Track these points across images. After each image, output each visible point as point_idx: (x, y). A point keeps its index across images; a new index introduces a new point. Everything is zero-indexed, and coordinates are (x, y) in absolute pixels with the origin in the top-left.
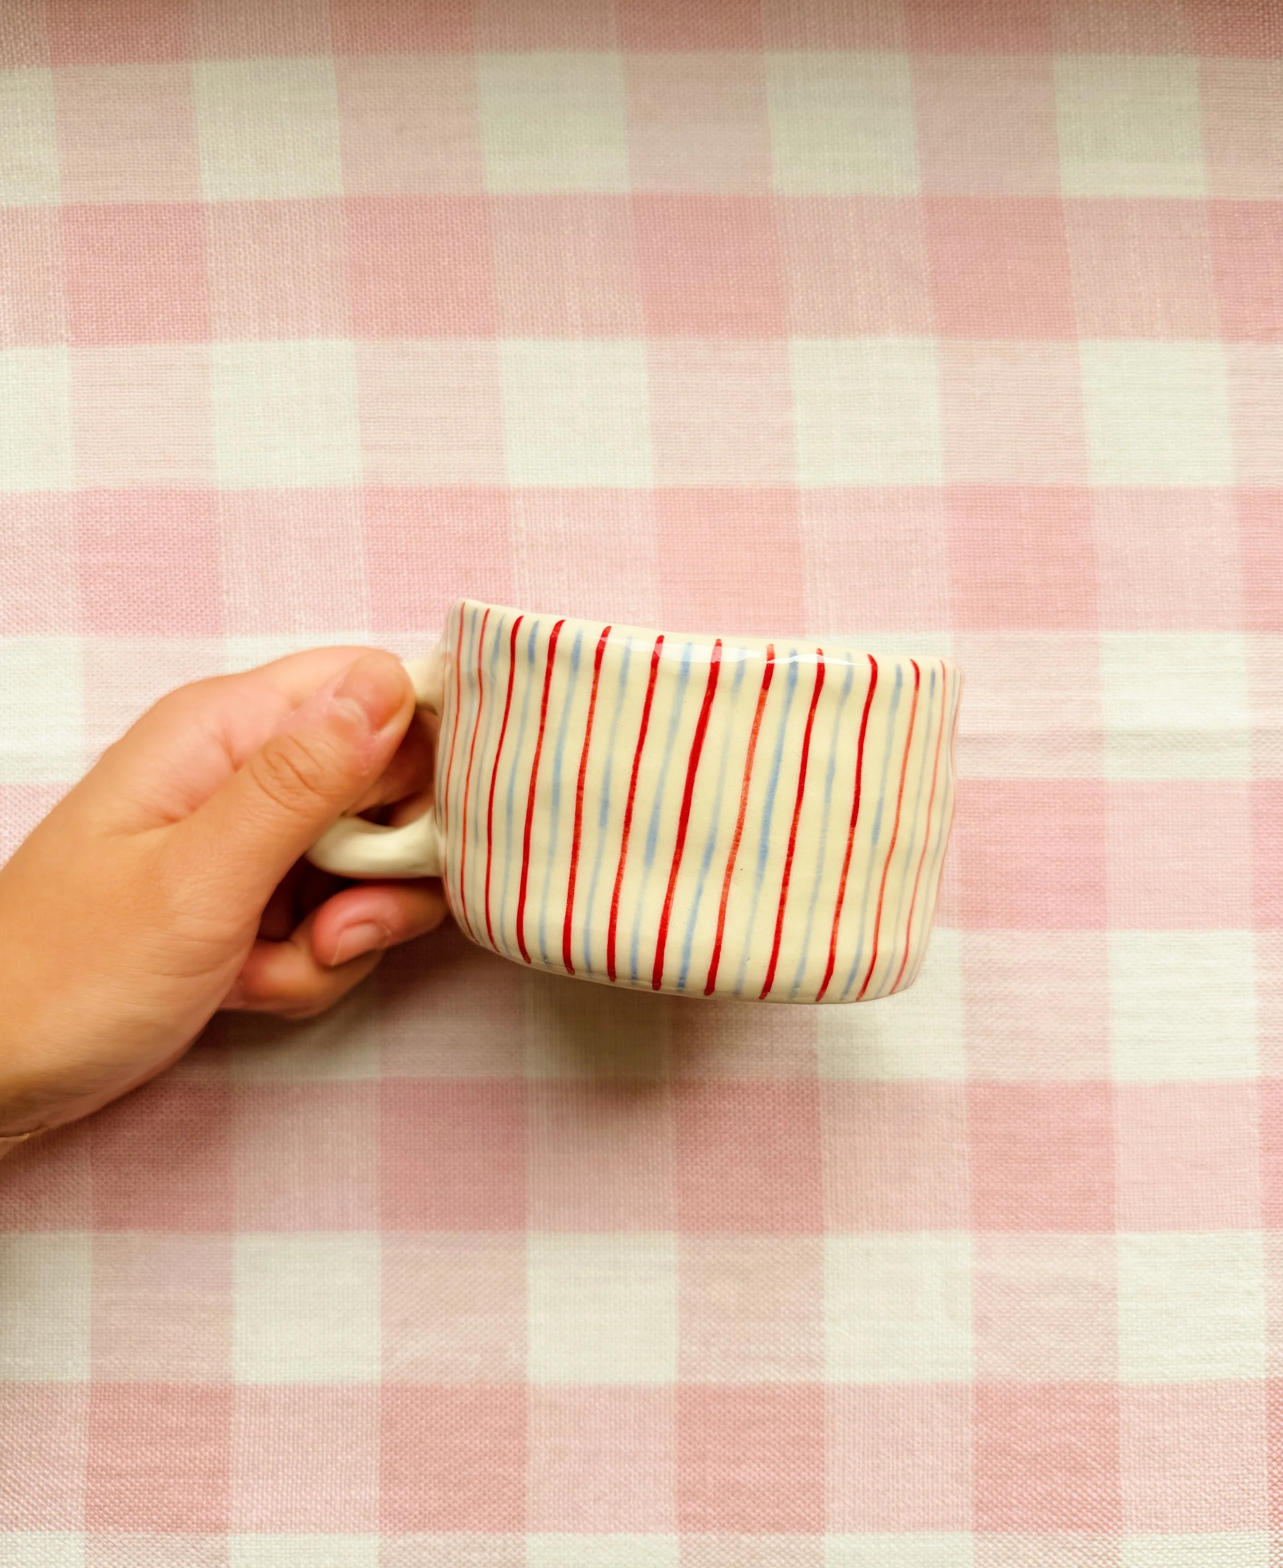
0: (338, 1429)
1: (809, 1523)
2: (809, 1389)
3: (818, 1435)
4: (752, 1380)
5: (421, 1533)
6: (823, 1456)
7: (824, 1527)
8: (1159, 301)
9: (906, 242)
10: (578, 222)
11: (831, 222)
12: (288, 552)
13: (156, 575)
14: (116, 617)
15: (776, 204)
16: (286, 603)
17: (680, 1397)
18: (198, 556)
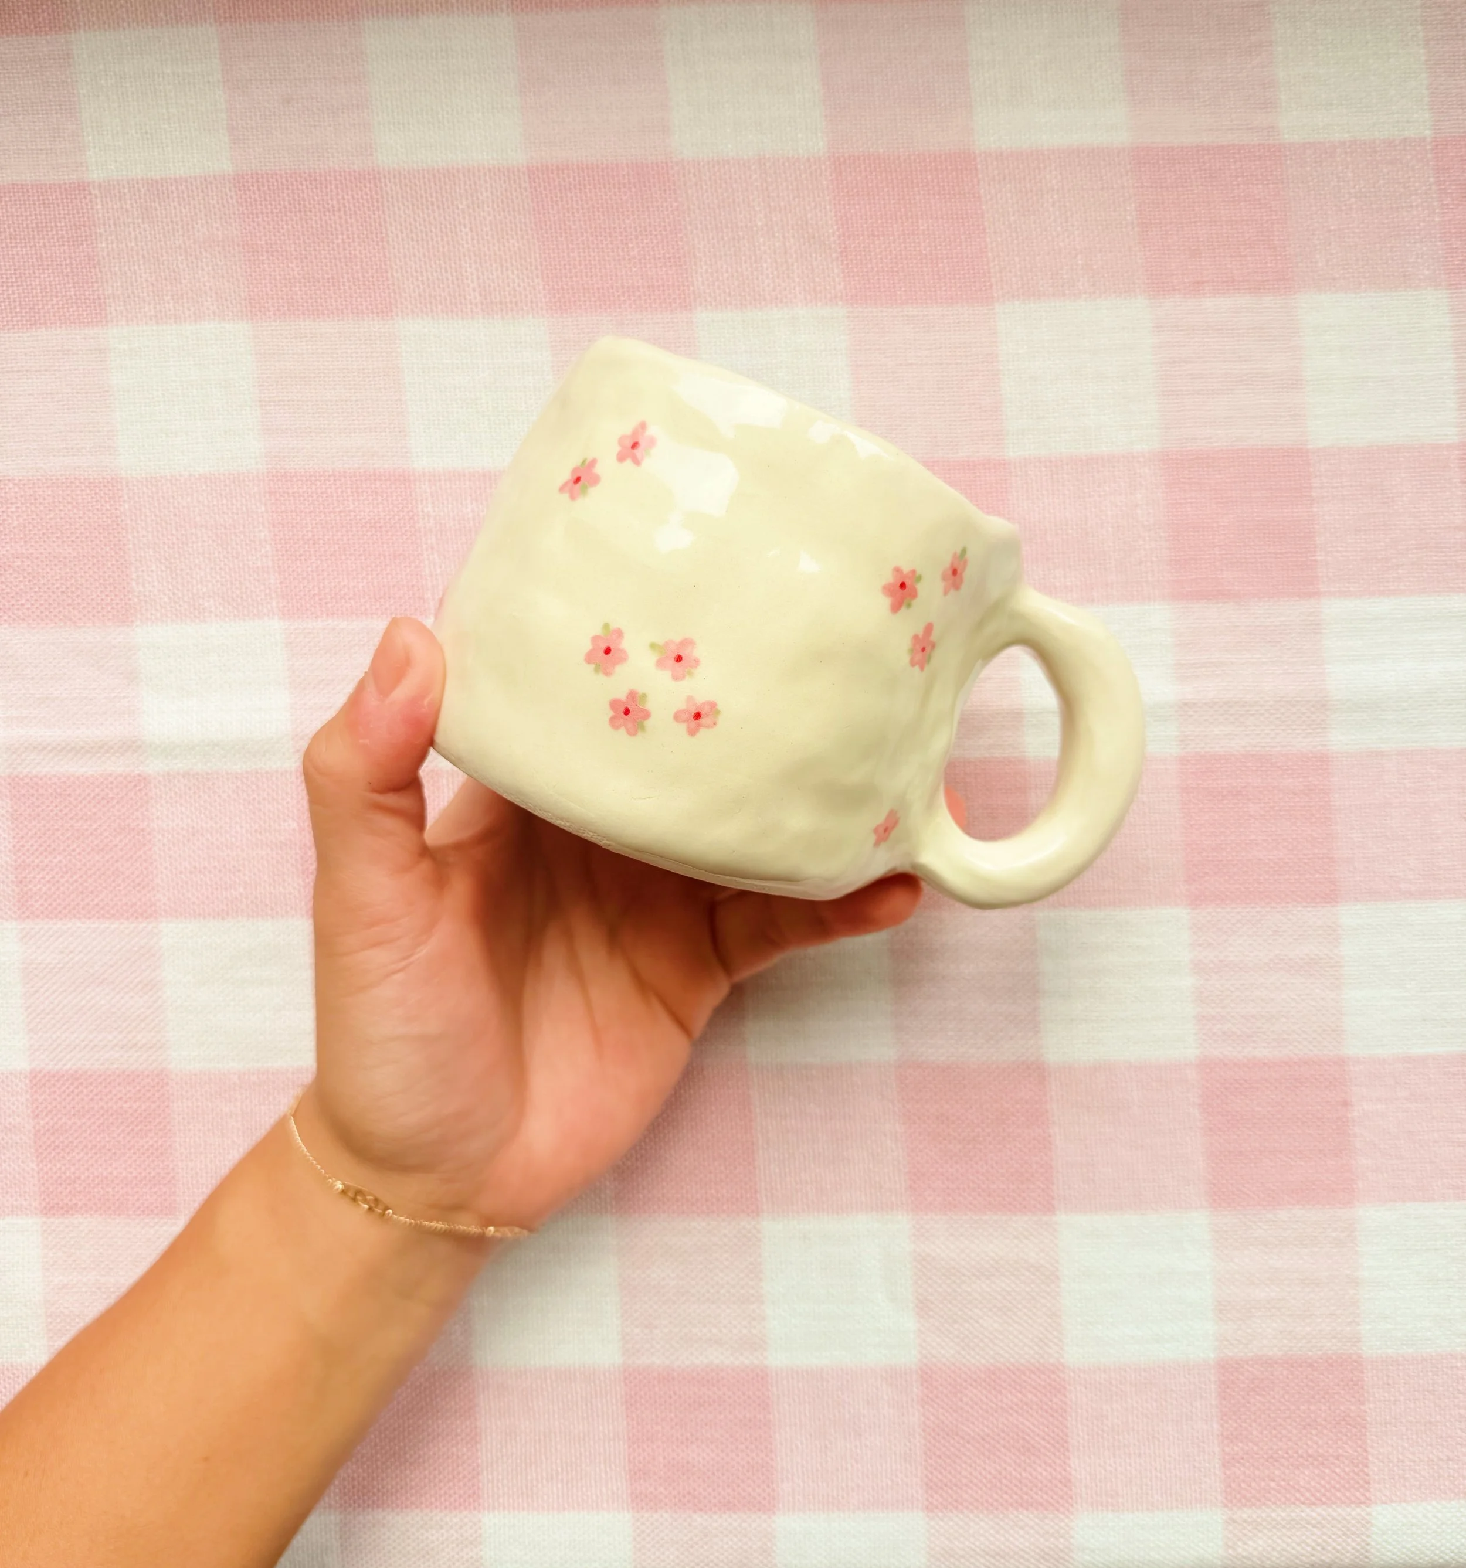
1: (760, 1502)
2: (753, 1371)
3: (764, 1417)
4: (697, 1362)
5: (379, 1510)
6: (770, 1437)
7: (775, 1506)
8: (1079, 257)
9: (813, 204)
10: (472, 196)
11: (734, 186)
12: (194, 539)
13: (65, 565)
14: (28, 609)
15: (676, 168)
16: (195, 591)
17: (626, 1379)
18: (105, 545)
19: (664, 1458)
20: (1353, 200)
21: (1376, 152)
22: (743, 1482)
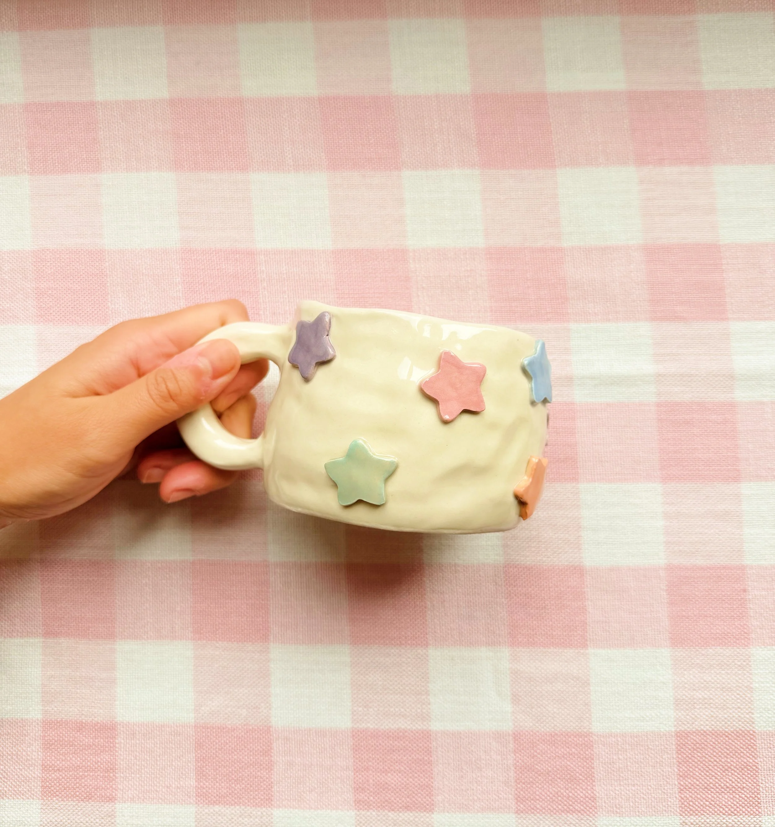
0: (172, 748)
1: (425, 807)
2: (423, 733)
3: (429, 759)
4: (392, 727)
5: (217, 806)
6: (432, 770)
7: (433, 809)
8: (600, 145)
9: (463, 118)
10: (290, 111)
11: (424, 108)
12: (142, 282)
13: (74, 294)
14: (54, 316)
15: (394, 99)
16: (141, 308)
17: (353, 736)
18: (96, 284)
19: (374, 781)
20: (740, 119)
21: (752, 95)
22: (416, 795)
